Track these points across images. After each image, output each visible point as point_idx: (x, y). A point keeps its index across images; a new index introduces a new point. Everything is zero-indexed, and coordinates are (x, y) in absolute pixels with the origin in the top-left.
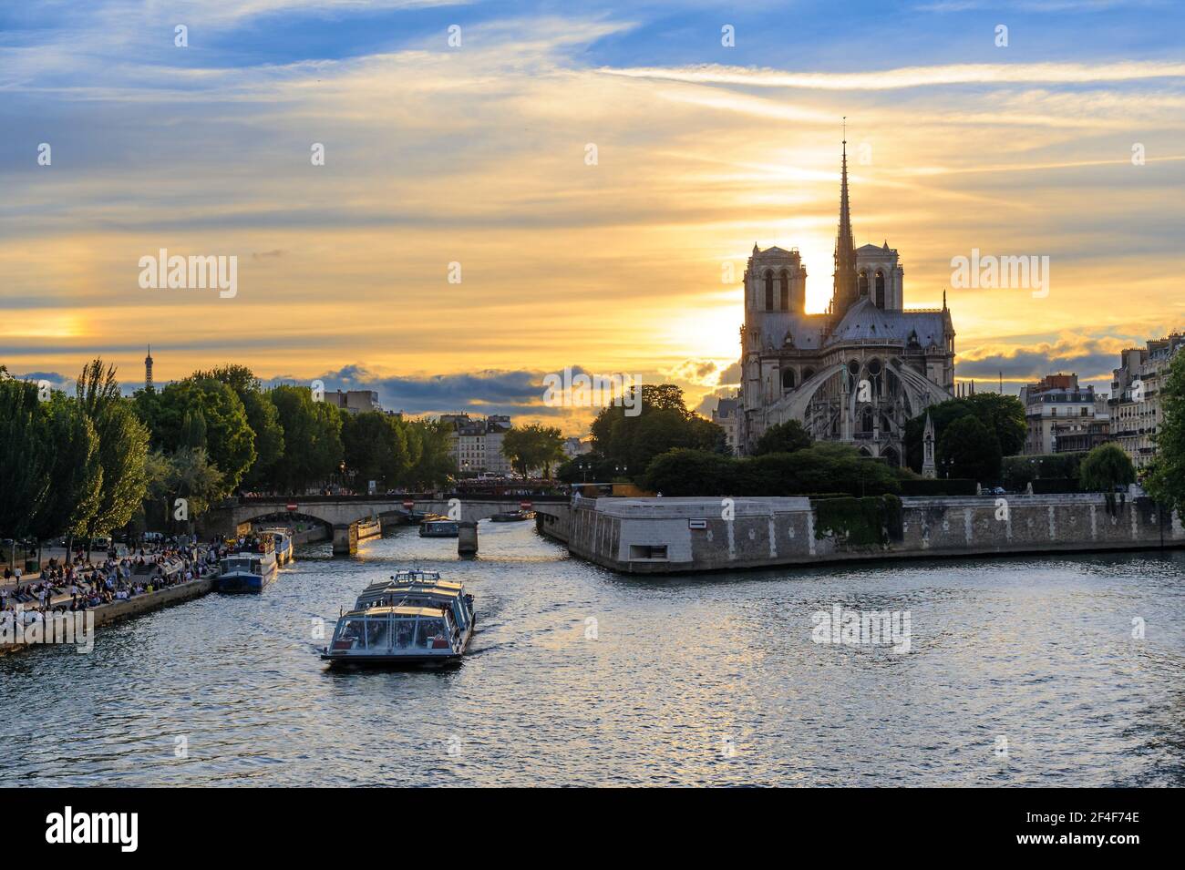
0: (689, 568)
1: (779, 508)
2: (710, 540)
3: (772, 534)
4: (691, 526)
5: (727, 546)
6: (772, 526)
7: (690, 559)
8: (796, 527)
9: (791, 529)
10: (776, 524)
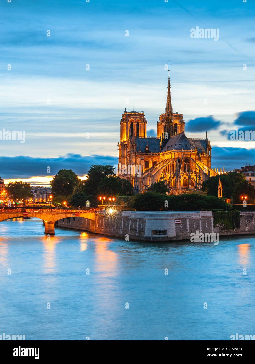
0: (175, 239)
1: (203, 215)
2: (182, 228)
3: (201, 225)
4: (176, 222)
5: (187, 230)
6: (200, 222)
7: (175, 235)
8: (208, 222)
9: (206, 223)
10: (202, 221)
